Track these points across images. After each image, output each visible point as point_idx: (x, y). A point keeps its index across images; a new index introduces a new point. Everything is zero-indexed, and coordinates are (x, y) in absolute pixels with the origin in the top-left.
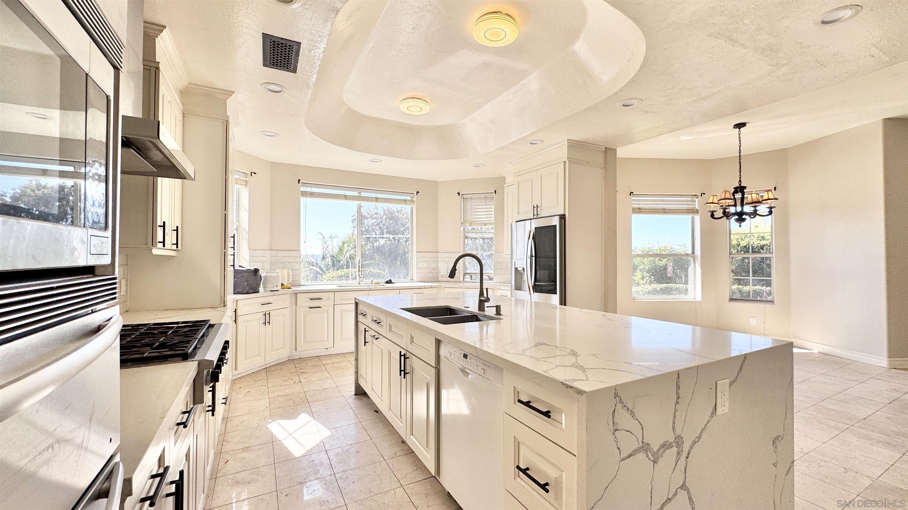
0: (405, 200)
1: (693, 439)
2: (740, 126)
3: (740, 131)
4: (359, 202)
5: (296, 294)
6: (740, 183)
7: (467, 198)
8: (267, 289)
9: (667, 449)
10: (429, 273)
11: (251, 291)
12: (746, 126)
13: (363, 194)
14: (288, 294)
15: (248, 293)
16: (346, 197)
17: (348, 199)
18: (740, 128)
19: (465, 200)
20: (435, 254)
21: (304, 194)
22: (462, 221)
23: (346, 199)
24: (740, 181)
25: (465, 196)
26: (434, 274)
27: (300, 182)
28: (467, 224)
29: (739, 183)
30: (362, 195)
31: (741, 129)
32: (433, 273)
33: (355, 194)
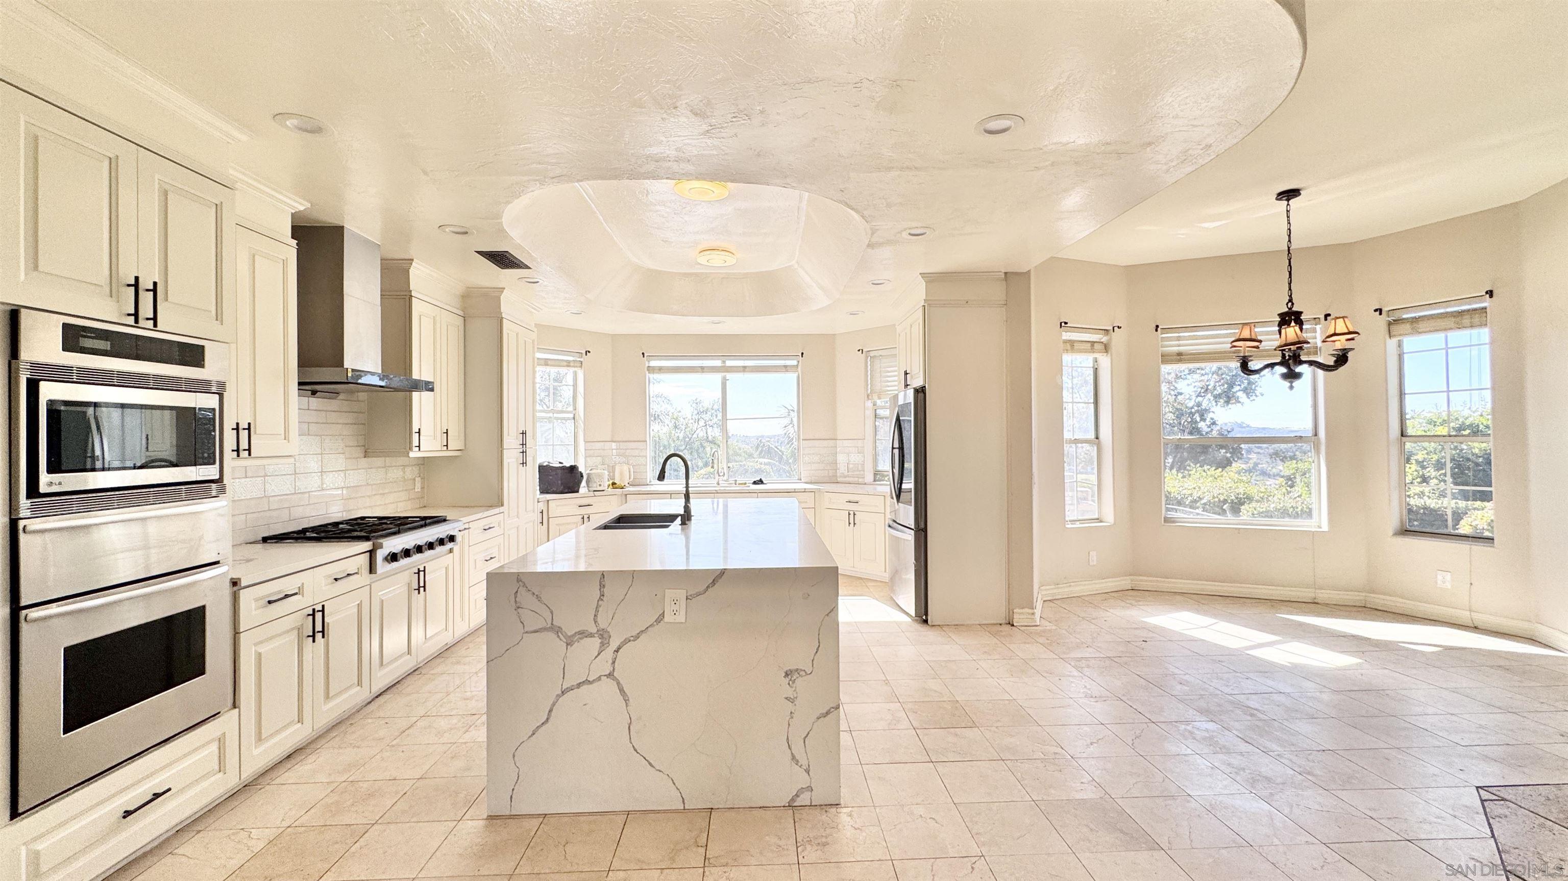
0: (786, 367)
1: (627, 636)
2: (1290, 194)
3: (1288, 205)
4: (723, 374)
5: (626, 495)
6: (1290, 304)
7: (875, 357)
8: (590, 489)
9: (586, 637)
10: (822, 470)
11: (566, 491)
12: (1300, 194)
13: (729, 363)
14: (616, 496)
15: (562, 493)
16: (702, 369)
17: (707, 372)
18: (1288, 200)
19: (872, 359)
20: (831, 443)
21: (651, 369)
22: (869, 392)
23: (703, 372)
24: (1290, 300)
25: (872, 354)
26: (830, 471)
27: (646, 355)
28: (875, 397)
29: (1287, 304)
30: (727, 365)
31: (1291, 202)
32: (828, 470)
33: (718, 363)
